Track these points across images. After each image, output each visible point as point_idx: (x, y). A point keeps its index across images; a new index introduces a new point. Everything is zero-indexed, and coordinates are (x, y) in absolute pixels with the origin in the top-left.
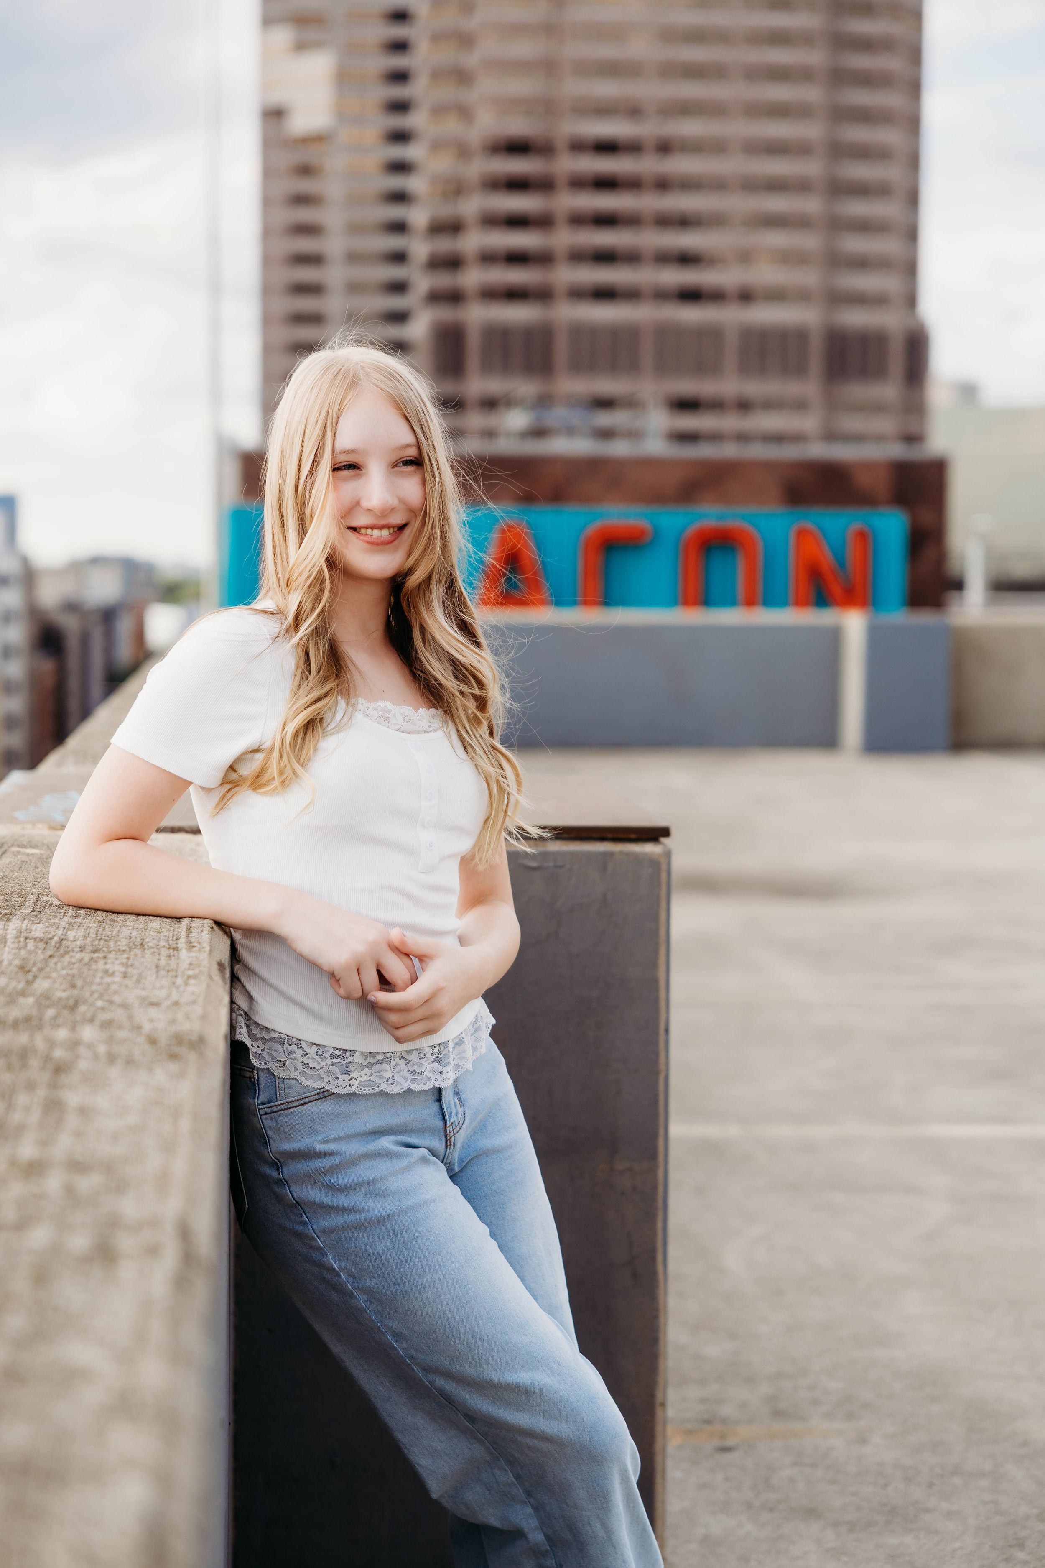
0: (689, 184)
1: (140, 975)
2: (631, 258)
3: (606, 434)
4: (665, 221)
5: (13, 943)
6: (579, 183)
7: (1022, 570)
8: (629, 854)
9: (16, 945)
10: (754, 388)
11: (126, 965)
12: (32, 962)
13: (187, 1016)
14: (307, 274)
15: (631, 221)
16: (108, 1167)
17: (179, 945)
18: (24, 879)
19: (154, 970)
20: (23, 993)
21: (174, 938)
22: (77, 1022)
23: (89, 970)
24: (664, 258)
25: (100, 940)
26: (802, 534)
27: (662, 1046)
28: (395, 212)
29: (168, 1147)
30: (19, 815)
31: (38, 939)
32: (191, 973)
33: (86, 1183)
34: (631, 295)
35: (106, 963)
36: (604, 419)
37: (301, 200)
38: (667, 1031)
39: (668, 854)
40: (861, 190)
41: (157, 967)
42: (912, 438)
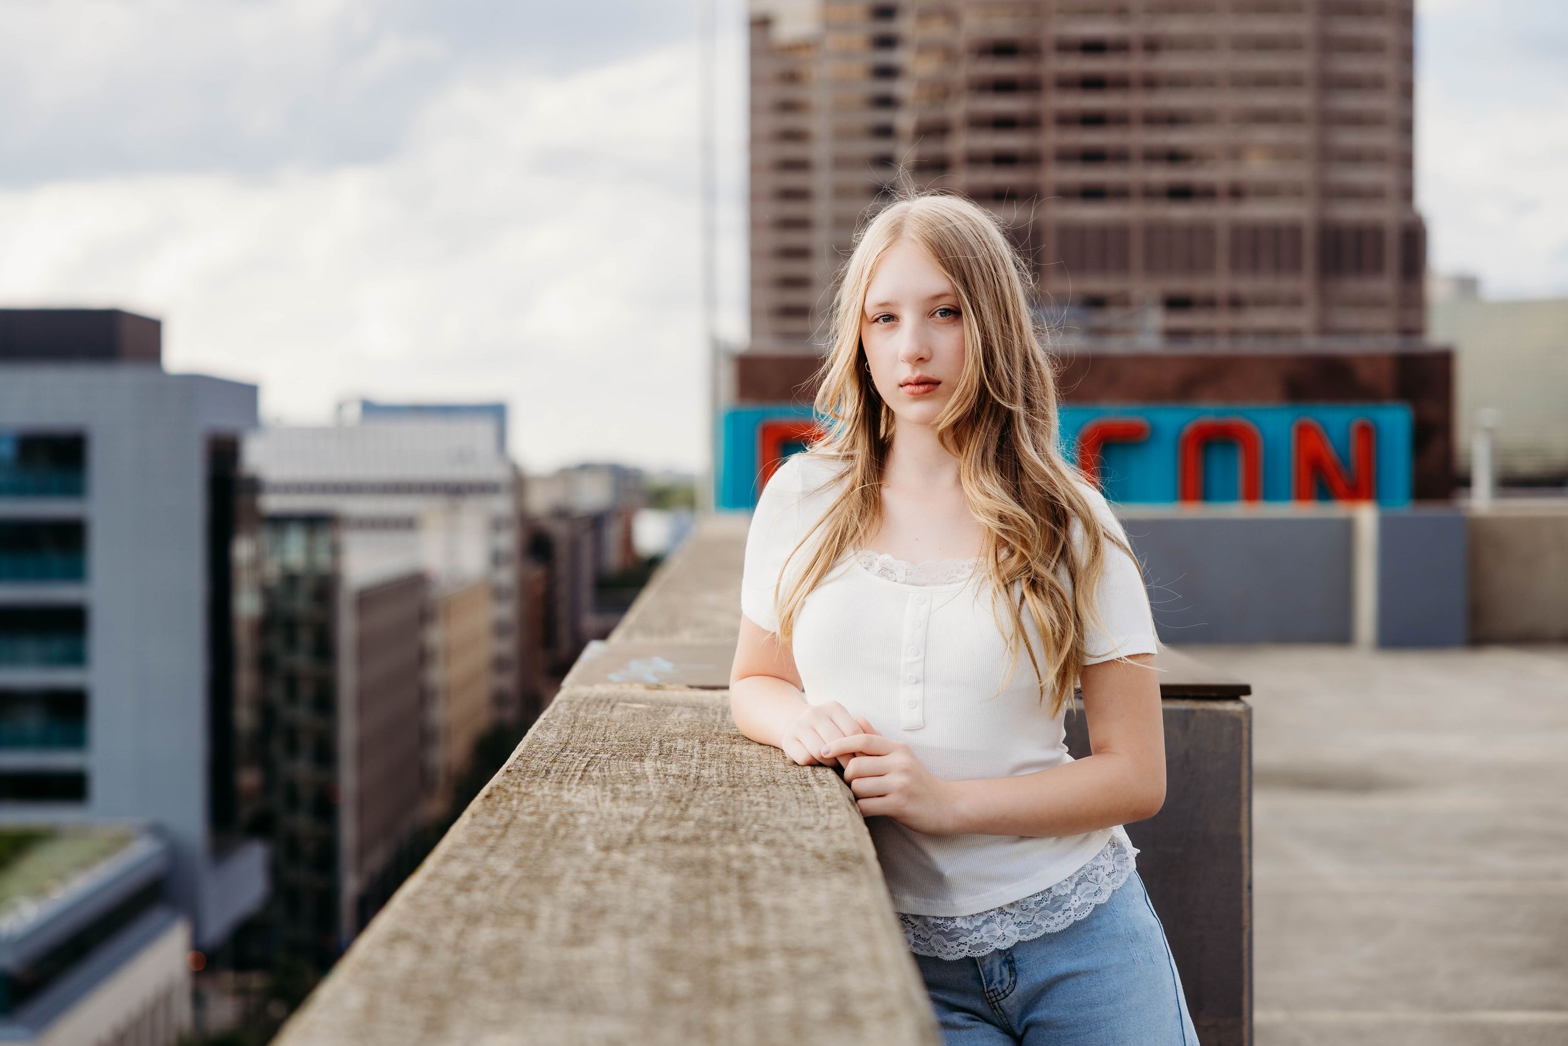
0: (1178, 82)
1: (784, 805)
2: (1121, 157)
3: (1101, 332)
4: (1153, 120)
5: (655, 778)
6: (1065, 84)
7: (1526, 466)
8: (1210, 712)
9: (658, 781)
10: (1245, 285)
11: (768, 797)
12: (679, 793)
13: (842, 837)
14: (793, 180)
15: (1121, 120)
16: (822, 952)
17: (810, 782)
18: (642, 729)
19: (796, 802)
20: (681, 818)
21: (803, 777)
22: (743, 841)
23: (735, 801)
24: (1153, 157)
25: (734, 777)
26: (1304, 430)
27: (1245, 903)
28: (881, 117)
29: (869, 937)
30: (613, 677)
31: (676, 776)
32: (830, 804)
33: (808, 964)
34: (1121, 194)
35: (748, 795)
36: (1099, 319)
37: (788, 107)
38: (1250, 887)
39: (1249, 712)
40: (1354, 84)
41: (797, 799)
42: (1412, 330)
